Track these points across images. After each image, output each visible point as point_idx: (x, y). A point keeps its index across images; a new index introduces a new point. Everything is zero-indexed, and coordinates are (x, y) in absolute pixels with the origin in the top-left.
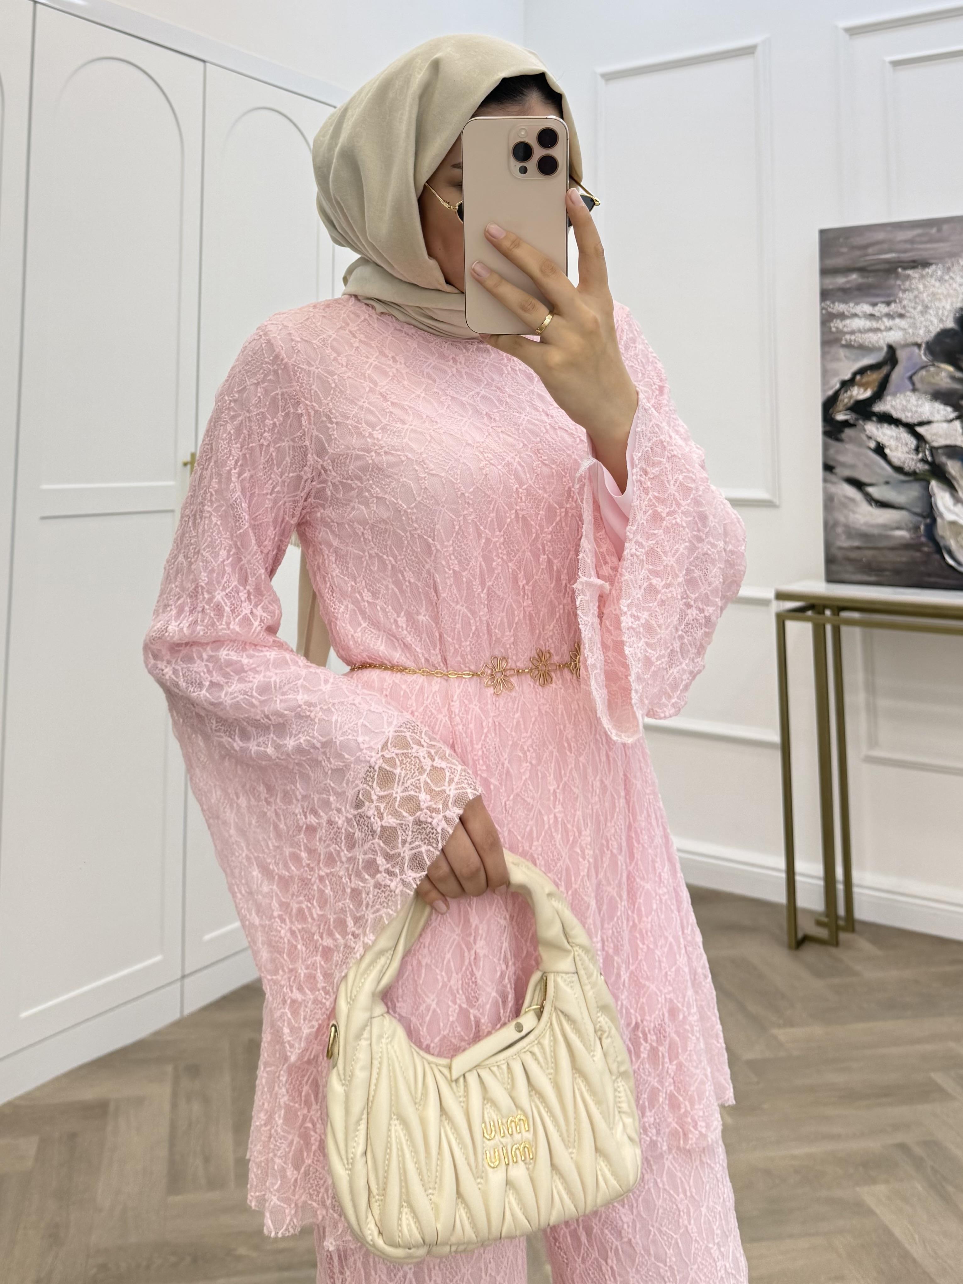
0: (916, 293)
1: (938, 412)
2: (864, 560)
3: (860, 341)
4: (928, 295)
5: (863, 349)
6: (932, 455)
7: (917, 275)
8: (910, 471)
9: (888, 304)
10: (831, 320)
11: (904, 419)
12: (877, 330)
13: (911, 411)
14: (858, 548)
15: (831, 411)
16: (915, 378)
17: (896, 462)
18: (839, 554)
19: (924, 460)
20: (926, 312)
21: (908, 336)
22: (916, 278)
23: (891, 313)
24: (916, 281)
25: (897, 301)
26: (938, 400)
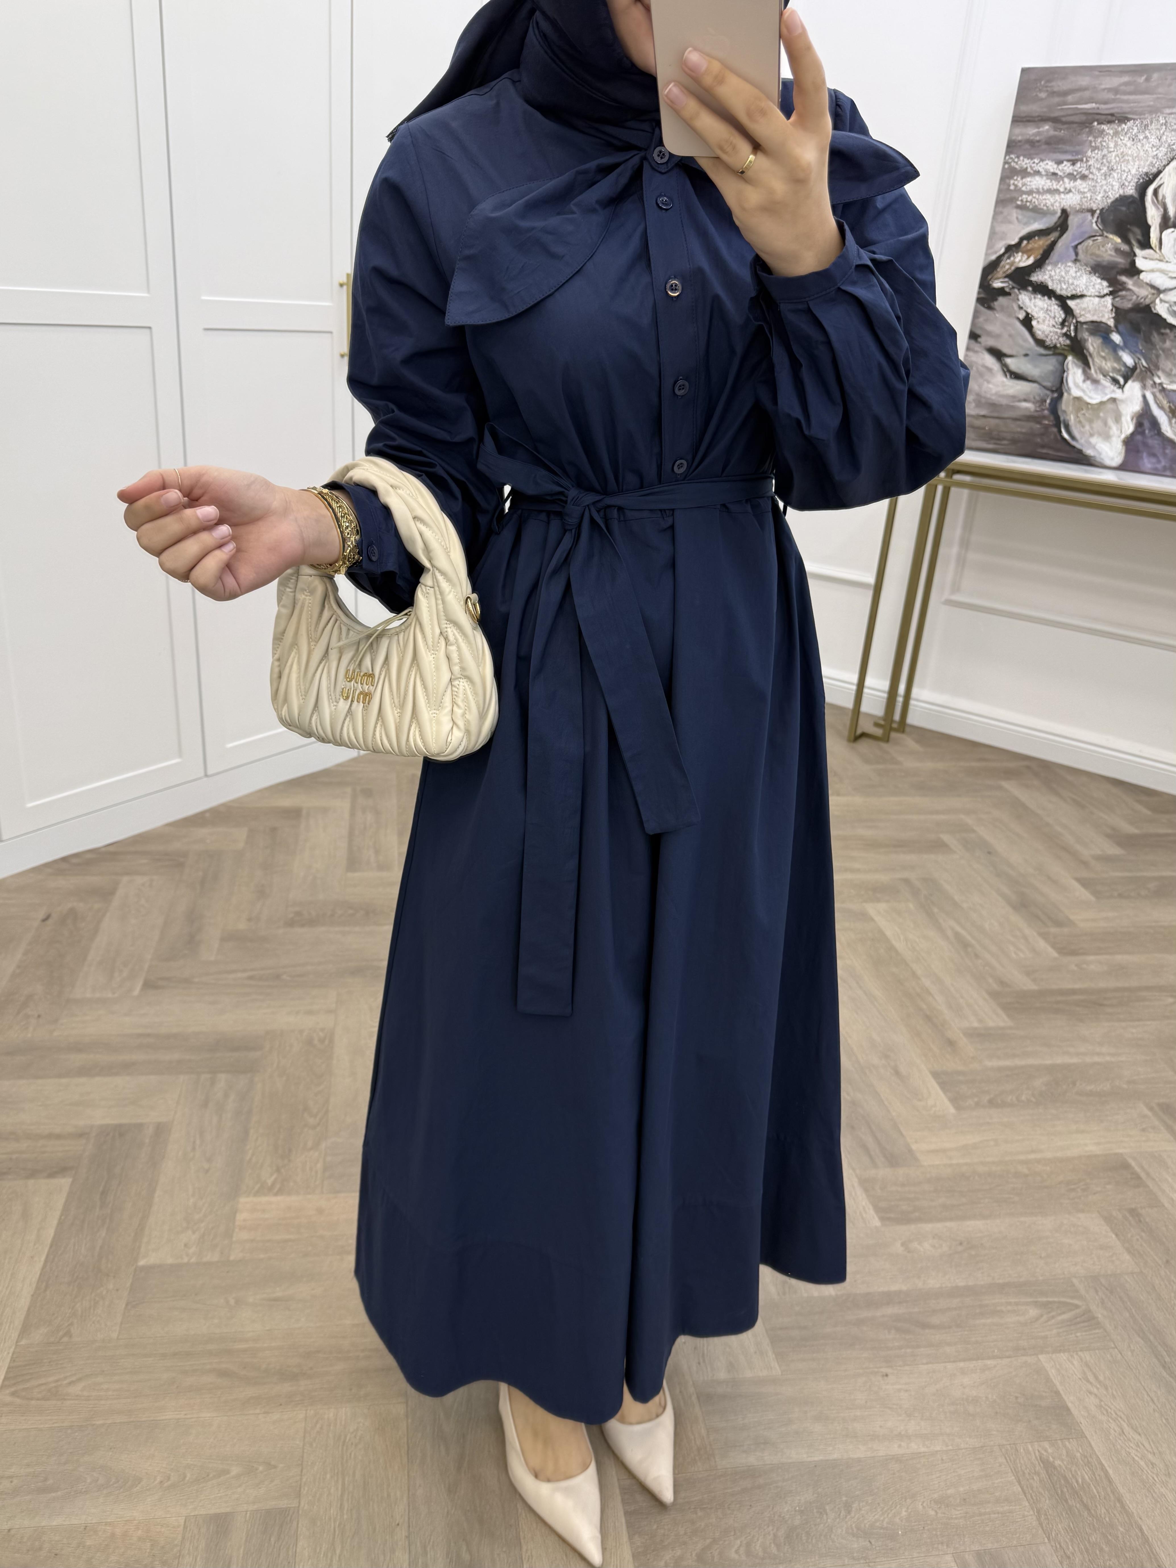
0: (1105, 152)
1: (1094, 285)
3: (1037, 203)
4: (1117, 155)
5: (1038, 211)
6: (1076, 330)
7: (1111, 132)
8: (1052, 346)
9: (1074, 162)
10: (1011, 176)
11: (1058, 292)
12: (1055, 192)
13: (1068, 282)
14: (984, 416)
15: (990, 276)
16: (1080, 248)
17: (1039, 334)
19: (1066, 335)
20: (1110, 174)
21: (1086, 199)
22: (1110, 134)
23: (1075, 173)
24: (1110, 137)
25: (1085, 159)
26: (1097, 275)
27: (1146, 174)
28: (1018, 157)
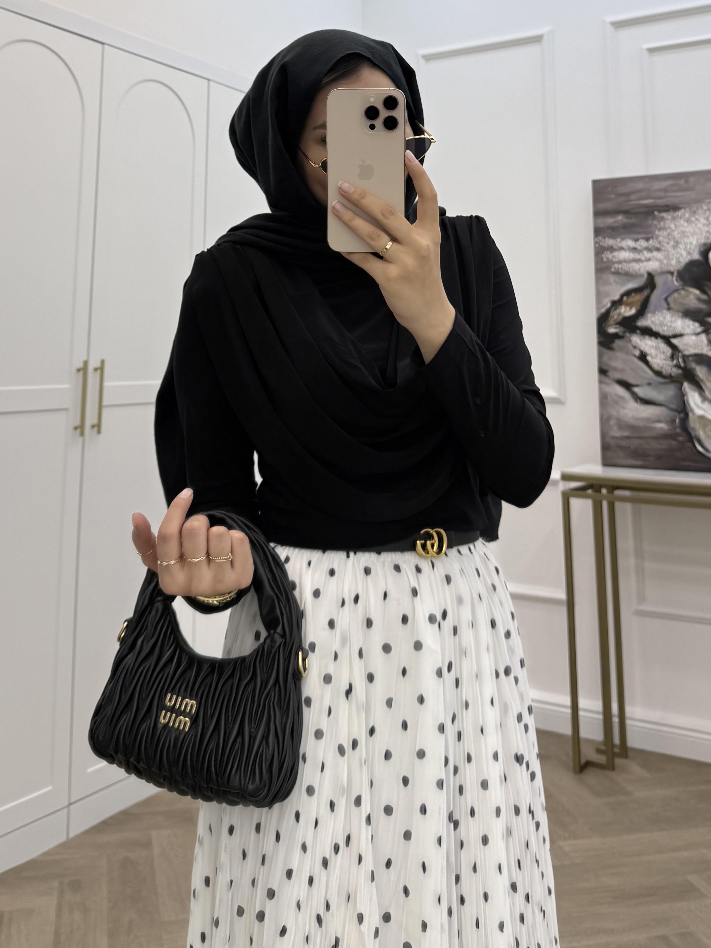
0: (669, 231)
1: (688, 326)
2: (632, 447)
3: (626, 269)
4: (679, 233)
5: (629, 276)
6: (684, 362)
7: (669, 217)
8: (667, 375)
9: (647, 240)
10: (602, 253)
11: (662, 332)
12: (639, 261)
13: (667, 326)
14: (627, 437)
15: (604, 325)
16: (670, 300)
17: (656, 367)
18: (612, 443)
19: (678, 366)
20: (677, 246)
21: (663, 265)
22: (668, 219)
23: (650, 247)
24: (669, 221)
25: (654, 237)
26: (688, 317)
27: (705, 244)
28: (604, 238)
